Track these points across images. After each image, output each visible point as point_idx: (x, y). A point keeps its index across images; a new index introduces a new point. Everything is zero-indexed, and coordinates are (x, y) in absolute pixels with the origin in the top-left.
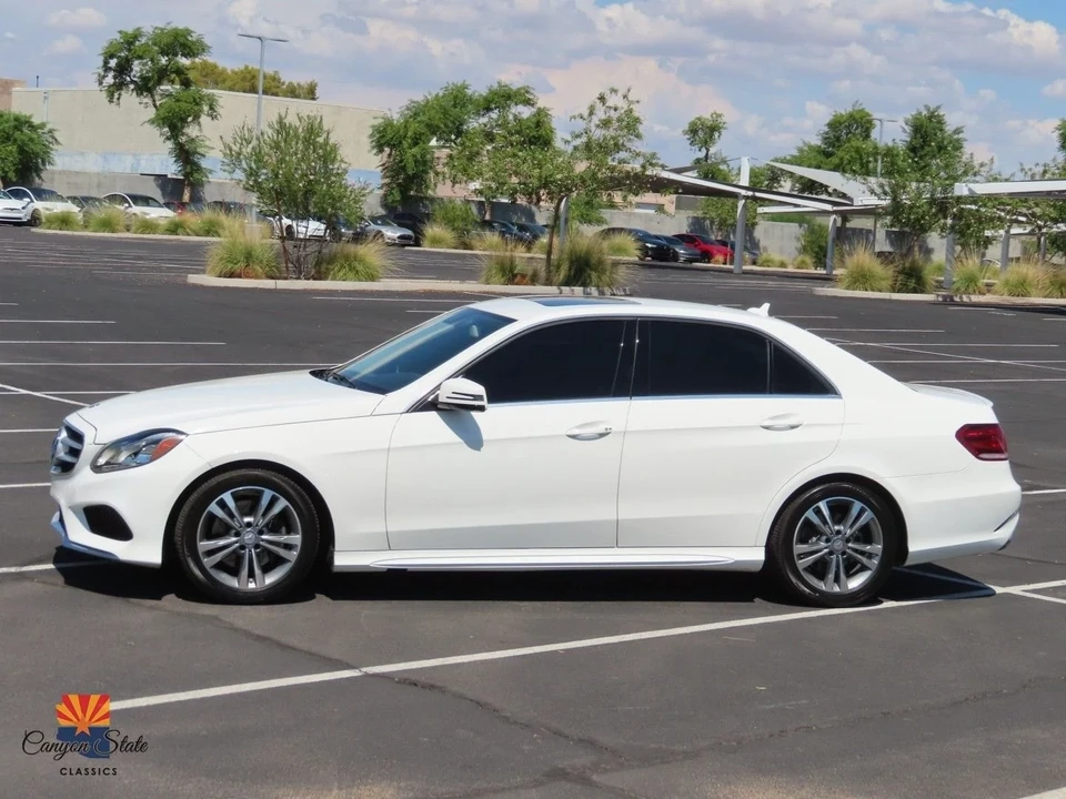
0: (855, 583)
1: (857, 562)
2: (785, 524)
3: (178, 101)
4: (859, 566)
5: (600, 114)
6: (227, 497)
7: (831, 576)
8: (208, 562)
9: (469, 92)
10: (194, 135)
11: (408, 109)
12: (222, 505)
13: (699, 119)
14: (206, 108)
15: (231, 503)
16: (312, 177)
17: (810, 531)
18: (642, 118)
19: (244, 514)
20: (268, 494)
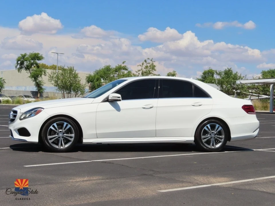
0: (218, 146)
1: (218, 141)
2: (199, 131)
3: (36, 71)
4: (219, 141)
5: (145, 64)
6: (55, 124)
7: (211, 144)
8: (50, 141)
9: (111, 67)
10: (40, 80)
11: (95, 72)
12: (54, 126)
13: (170, 73)
14: (43, 73)
15: (56, 126)
16: (71, 82)
17: (206, 132)
18: (156, 65)
19: (59, 129)
20: (65, 124)
